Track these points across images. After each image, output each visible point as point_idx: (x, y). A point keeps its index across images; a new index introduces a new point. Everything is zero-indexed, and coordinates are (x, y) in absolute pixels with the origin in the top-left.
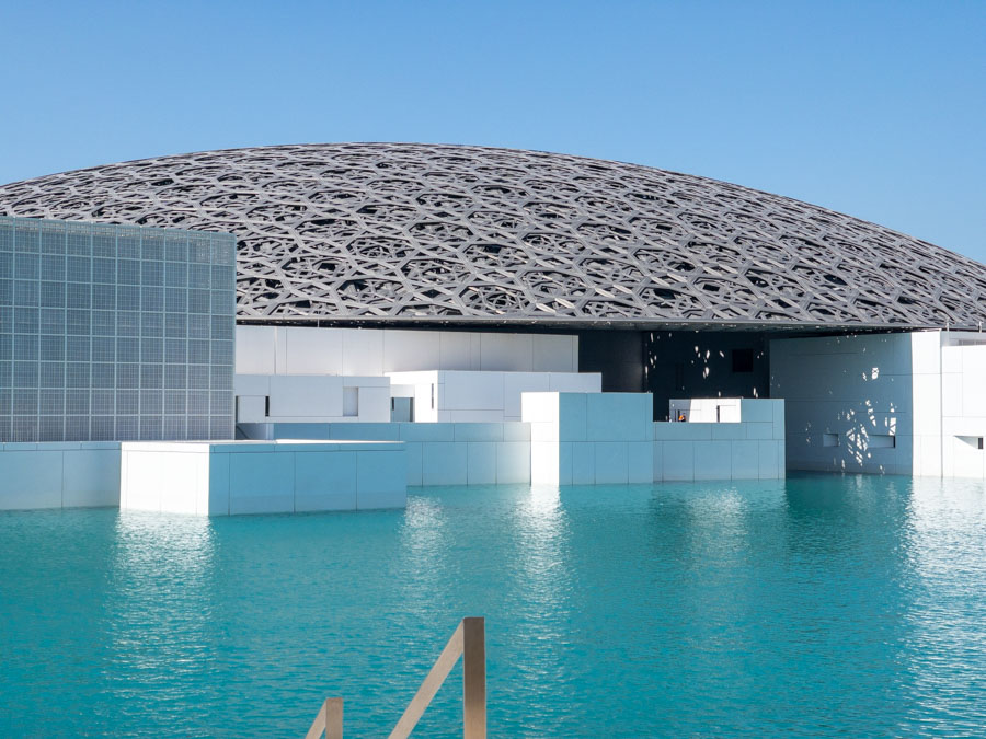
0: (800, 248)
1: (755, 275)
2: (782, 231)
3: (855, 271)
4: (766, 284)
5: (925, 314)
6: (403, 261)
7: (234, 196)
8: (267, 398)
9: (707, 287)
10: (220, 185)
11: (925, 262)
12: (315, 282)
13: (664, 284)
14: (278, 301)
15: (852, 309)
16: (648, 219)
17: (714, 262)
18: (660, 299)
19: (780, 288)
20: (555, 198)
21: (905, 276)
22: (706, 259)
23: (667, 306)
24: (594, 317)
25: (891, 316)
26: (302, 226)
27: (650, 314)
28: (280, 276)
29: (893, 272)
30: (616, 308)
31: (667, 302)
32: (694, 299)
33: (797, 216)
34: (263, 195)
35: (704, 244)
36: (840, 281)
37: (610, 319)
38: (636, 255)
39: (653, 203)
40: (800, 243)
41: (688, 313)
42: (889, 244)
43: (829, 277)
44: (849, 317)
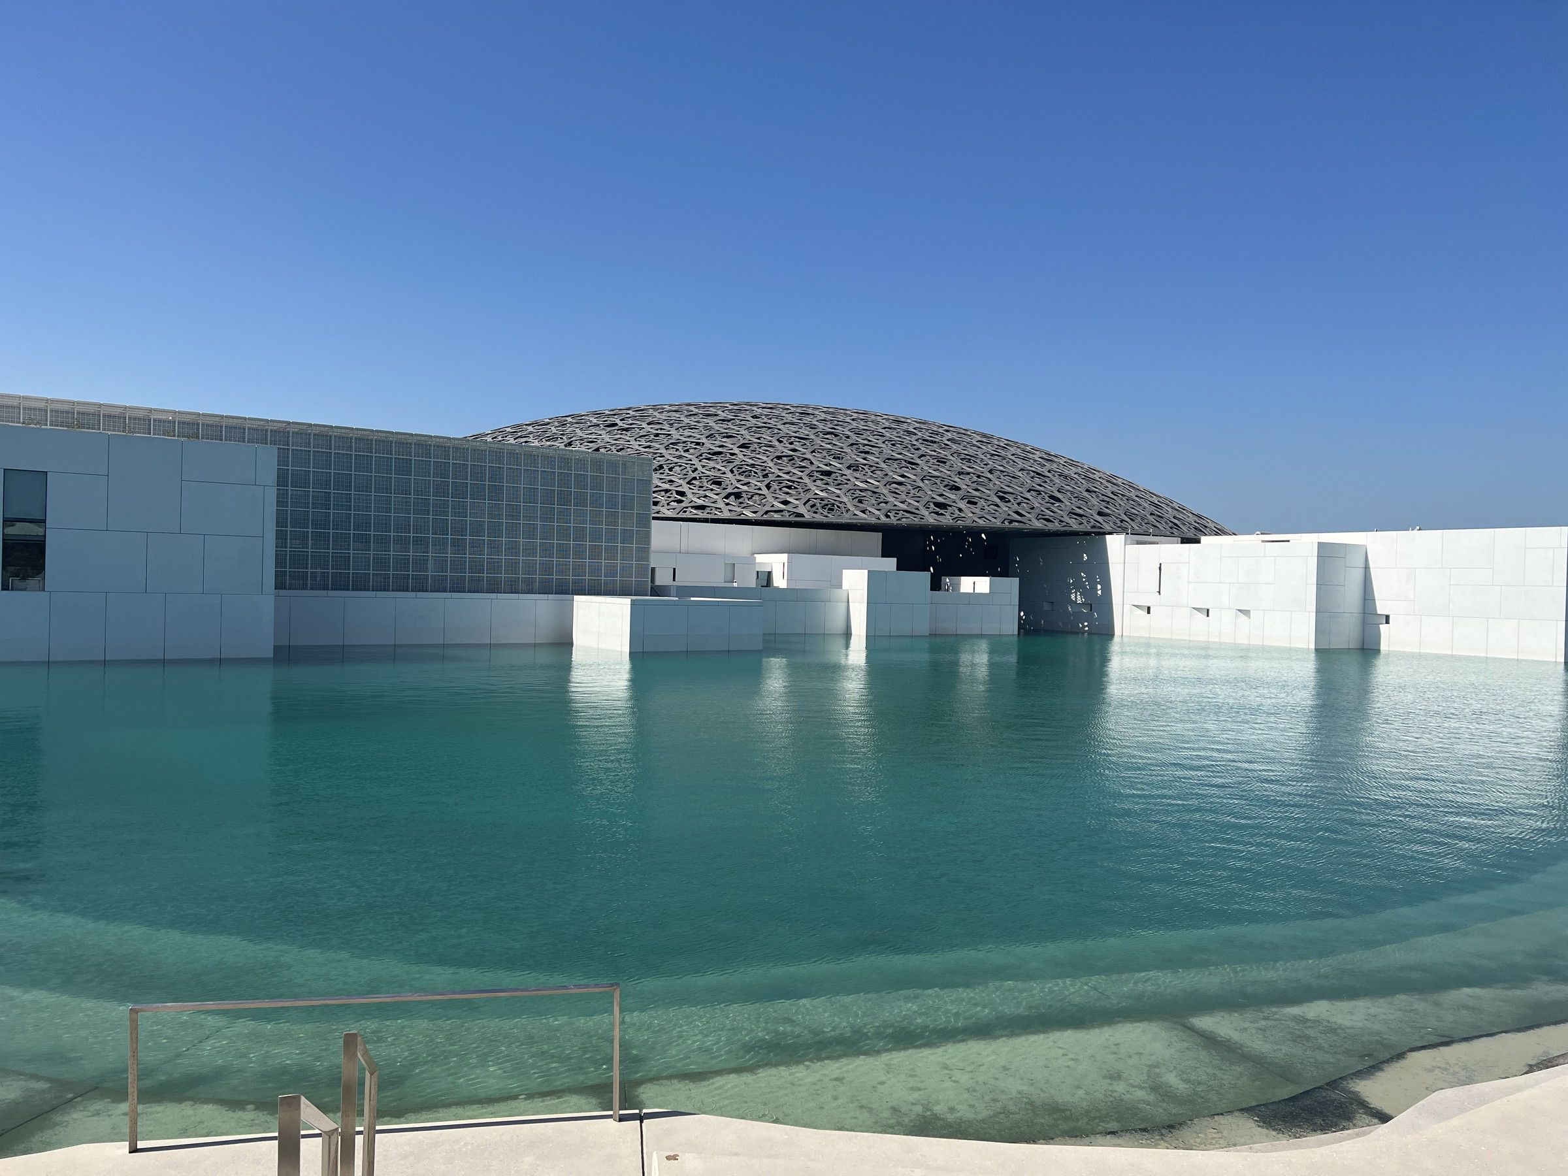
0: (1032, 478)
1: (1002, 494)
2: (1021, 466)
3: (1068, 493)
4: (1009, 501)
5: (1115, 523)
6: (767, 481)
7: (657, 435)
8: (674, 569)
9: (969, 502)
10: (648, 428)
11: (1115, 489)
12: (708, 493)
13: (940, 500)
14: (683, 505)
15: (1066, 519)
16: (931, 456)
17: (975, 485)
18: (938, 509)
19: (1019, 504)
20: (870, 441)
21: (1101, 497)
22: (970, 483)
23: (942, 514)
24: (893, 520)
25: (1092, 524)
26: (701, 455)
27: (931, 520)
28: (685, 488)
29: (1094, 495)
30: (908, 515)
31: (942, 511)
32: (960, 510)
33: (1031, 456)
34: (676, 435)
35: (968, 474)
36: (1058, 500)
37: (904, 522)
38: (922, 480)
39: (935, 445)
40: (1032, 474)
41: (956, 519)
42: (1092, 476)
43: (1052, 497)
44: (1064, 524)
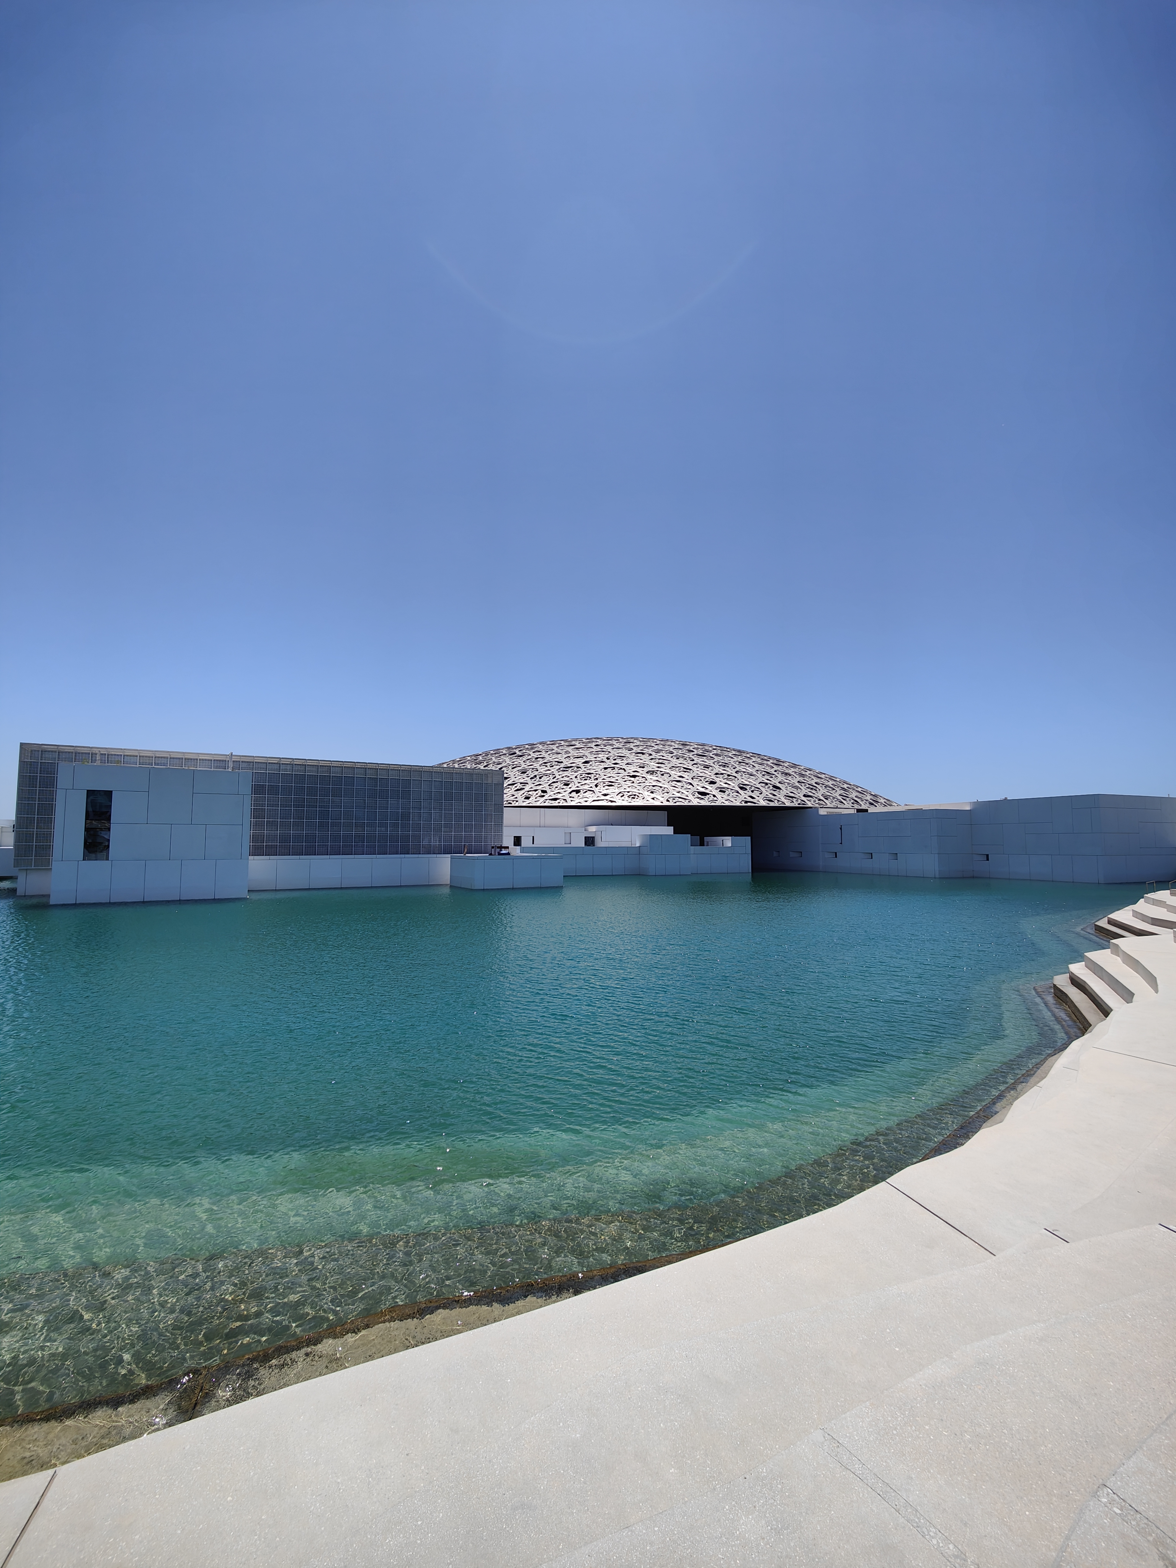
0: (763, 775)
1: (742, 786)
2: (757, 768)
3: (786, 784)
4: (746, 789)
5: (815, 801)
6: (596, 782)
7: (537, 758)
8: (533, 837)
9: (720, 791)
10: (533, 755)
11: (818, 780)
12: (561, 791)
13: (703, 790)
14: (544, 798)
15: (783, 799)
16: (700, 764)
17: (725, 781)
18: (700, 796)
19: (752, 791)
20: (663, 756)
21: (808, 786)
22: (722, 780)
23: (702, 799)
24: (671, 803)
25: (799, 802)
26: (559, 769)
27: (695, 802)
28: (547, 789)
29: (803, 784)
30: (680, 800)
31: (703, 797)
32: (714, 796)
33: (765, 762)
34: (548, 758)
35: (722, 774)
36: (779, 788)
37: (677, 804)
38: (692, 779)
39: (704, 757)
40: (764, 773)
41: (713, 801)
42: (804, 773)
43: (774, 786)
44: (780, 803)
